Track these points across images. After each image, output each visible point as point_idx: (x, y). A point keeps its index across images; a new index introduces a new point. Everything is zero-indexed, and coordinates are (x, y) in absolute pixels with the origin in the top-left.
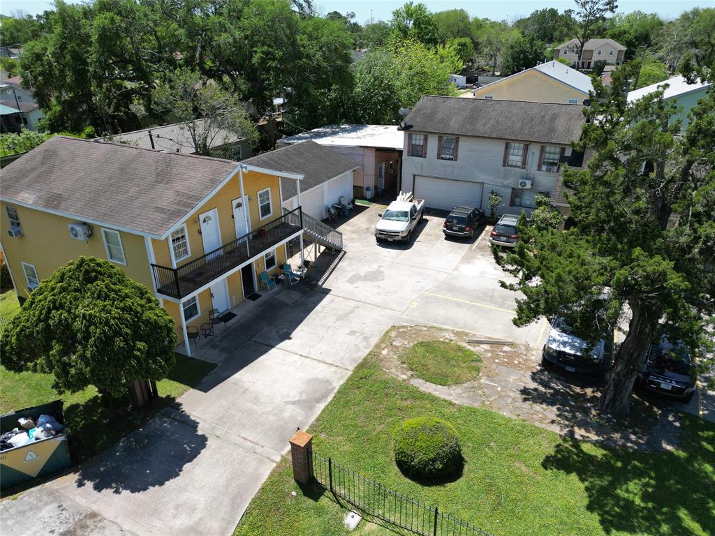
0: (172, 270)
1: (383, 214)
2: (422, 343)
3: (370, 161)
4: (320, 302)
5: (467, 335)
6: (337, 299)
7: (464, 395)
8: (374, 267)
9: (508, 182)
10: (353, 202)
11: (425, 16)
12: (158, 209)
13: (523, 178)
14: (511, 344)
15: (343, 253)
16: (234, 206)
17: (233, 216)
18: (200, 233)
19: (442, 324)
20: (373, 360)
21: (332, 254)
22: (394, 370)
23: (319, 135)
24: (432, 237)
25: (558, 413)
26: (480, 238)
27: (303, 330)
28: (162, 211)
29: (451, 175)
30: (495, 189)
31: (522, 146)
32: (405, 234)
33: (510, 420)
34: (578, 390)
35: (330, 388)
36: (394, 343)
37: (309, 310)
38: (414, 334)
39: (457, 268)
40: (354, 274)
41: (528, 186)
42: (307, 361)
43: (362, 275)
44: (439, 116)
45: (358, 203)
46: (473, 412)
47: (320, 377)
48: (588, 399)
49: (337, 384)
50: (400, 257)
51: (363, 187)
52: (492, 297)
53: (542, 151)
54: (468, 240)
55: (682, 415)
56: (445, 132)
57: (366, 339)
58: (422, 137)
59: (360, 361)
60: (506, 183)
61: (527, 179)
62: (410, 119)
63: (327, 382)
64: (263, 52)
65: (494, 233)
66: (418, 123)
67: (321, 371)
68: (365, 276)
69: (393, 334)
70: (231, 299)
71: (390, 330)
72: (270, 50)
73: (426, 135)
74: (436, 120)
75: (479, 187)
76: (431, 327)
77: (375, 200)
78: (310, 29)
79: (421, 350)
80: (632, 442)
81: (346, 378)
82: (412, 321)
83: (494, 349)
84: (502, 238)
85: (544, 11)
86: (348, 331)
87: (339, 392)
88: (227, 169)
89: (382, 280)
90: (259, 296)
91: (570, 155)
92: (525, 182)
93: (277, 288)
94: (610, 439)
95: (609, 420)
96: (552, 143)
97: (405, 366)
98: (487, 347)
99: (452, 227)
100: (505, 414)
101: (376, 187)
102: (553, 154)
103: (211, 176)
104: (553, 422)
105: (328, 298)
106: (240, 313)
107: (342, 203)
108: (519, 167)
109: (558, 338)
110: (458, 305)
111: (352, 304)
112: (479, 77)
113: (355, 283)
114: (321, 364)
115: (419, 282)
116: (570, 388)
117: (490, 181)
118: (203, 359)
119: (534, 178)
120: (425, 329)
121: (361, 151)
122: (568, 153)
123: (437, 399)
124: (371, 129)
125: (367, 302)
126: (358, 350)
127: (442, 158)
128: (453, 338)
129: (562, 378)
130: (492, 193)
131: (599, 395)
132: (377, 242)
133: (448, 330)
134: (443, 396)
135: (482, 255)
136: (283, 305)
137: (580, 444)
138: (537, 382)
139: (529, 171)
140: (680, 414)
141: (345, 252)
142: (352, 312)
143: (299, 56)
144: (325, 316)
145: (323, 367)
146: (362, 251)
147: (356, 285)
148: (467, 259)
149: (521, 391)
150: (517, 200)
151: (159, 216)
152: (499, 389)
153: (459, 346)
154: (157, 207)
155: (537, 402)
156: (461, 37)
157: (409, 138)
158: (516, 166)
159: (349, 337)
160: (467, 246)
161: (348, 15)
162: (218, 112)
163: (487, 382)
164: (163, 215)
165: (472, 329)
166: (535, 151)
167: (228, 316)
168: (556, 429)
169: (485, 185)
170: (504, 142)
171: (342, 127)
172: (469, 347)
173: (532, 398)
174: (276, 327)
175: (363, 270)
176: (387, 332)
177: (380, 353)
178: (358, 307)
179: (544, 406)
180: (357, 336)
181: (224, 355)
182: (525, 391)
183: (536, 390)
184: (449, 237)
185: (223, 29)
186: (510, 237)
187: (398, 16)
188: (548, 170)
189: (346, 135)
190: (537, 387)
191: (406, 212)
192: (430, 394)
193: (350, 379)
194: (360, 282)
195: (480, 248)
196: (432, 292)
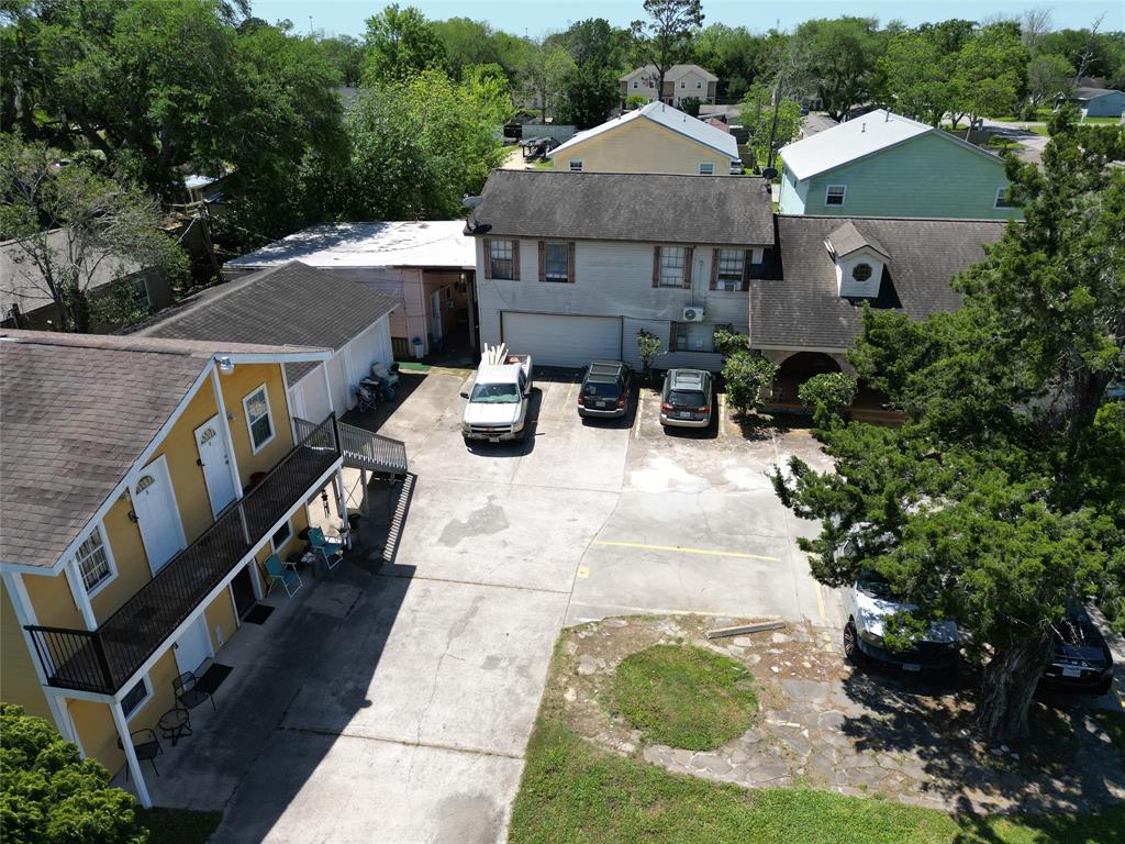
0: (87, 633)
1: (470, 393)
2: (631, 657)
3: (416, 290)
4: (402, 598)
5: (700, 620)
6: (435, 587)
7: (753, 764)
8: (481, 502)
9: (665, 311)
10: (395, 368)
11: (422, 29)
12: (25, 494)
13: (688, 305)
14: (783, 627)
15: (409, 479)
16: (199, 439)
17: (199, 462)
18: (133, 518)
19: (650, 605)
20: (556, 721)
21: (389, 486)
22: (603, 737)
23: (300, 248)
24: (560, 423)
25: (924, 764)
26: (639, 415)
27: (387, 677)
28: (39, 496)
29: (567, 307)
30: (647, 326)
31: (681, 252)
32: (520, 427)
33: (854, 805)
34: (931, 703)
35: (492, 814)
36: (581, 670)
37: (384, 625)
38: (608, 638)
39: (626, 481)
40: (447, 521)
41: (699, 317)
42: (422, 754)
43: (464, 521)
44: (532, 206)
45: (405, 369)
46: (784, 801)
47: (463, 790)
48: (956, 719)
49: (505, 801)
50: (520, 471)
51: (406, 339)
52: (708, 531)
53: (716, 259)
54: (624, 420)
55: (1104, 717)
56: (551, 235)
57: (523, 671)
58: (509, 245)
59: (530, 728)
60: (661, 314)
61: (694, 305)
62: (482, 213)
63: (483, 799)
64: (170, 97)
65: (668, 406)
66: (497, 219)
67: (460, 774)
68: (471, 523)
69: (571, 648)
70: (213, 634)
71: (562, 640)
72: (186, 92)
73: (516, 241)
74: (529, 214)
75: (616, 323)
76: (634, 617)
77: (433, 358)
78: (258, 52)
79: (634, 674)
80: (1063, 796)
81: (517, 781)
82: (594, 609)
83: (758, 643)
84: (683, 414)
85: (589, 22)
86: (481, 660)
87: (516, 821)
88: (185, 371)
89: (507, 527)
90: (269, 610)
91: (760, 261)
92: (693, 312)
93: (302, 583)
94: (1026, 799)
95: (1007, 758)
96: (732, 245)
97: (620, 720)
98: (743, 642)
99: (594, 403)
100: (840, 790)
101: (430, 336)
102: (733, 263)
103: (148, 393)
104: (925, 787)
105: (415, 588)
106: (238, 661)
107: (379, 374)
108: (680, 286)
109: (877, 611)
110: (661, 558)
111: (467, 593)
112: (523, 126)
113: (457, 542)
114: (455, 757)
115: (574, 520)
116: (917, 702)
117: (634, 312)
118: (182, 806)
119: (706, 303)
120: (624, 623)
121: (398, 275)
122: (758, 258)
123: (710, 785)
124: (395, 230)
125: (497, 582)
126: (518, 703)
127: (549, 280)
128: (680, 634)
129: (896, 683)
130: (643, 334)
131: (969, 706)
132: (467, 445)
133: (665, 617)
134: (717, 777)
135: (657, 447)
136: (325, 622)
137: (990, 825)
138: (859, 700)
139: (696, 292)
140: (1098, 716)
141: (415, 477)
142: (474, 611)
143: (246, 102)
144: (423, 633)
145: (461, 762)
146: (445, 468)
147: (459, 547)
148: (636, 460)
149: (843, 729)
150: (681, 340)
151: (34, 513)
152: (806, 733)
153: (699, 651)
154: (23, 488)
155: (880, 749)
156: (485, 63)
157: (485, 249)
158: (675, 286)
159: (488, 675)
160: (625, 433)
161: (281, 25)
162: (98, 221)
163: (780, 723)
164: (44, 509)
165: (705, 607)
166: (703, 258)
167: (214, 674)
168: (935, 801)
169: (626, 320)
170: (652, 246)
171: (340, 227)
172: (717, 649)
173: (868, 740)
174: (328, 681)
175: (464, 510)
176: (558, 647)
177: (564, 700)
178: (481, 598)
179: (895, 753)
180: (503, 669)
181: (230, 783)
182: (849, 728)
183: (865, 719)
184: (589, 420)
185: (76, 52)
186: (697, 411)
187: (377, 28)
188: (729, 289)
189: (354, 244)
190: (864, 712)
191: (513, 385)
192: (693, 777)
193: (526, 782)
194: (466, 539)
195: (648, 434)
196: (605, 538)
